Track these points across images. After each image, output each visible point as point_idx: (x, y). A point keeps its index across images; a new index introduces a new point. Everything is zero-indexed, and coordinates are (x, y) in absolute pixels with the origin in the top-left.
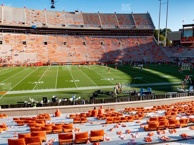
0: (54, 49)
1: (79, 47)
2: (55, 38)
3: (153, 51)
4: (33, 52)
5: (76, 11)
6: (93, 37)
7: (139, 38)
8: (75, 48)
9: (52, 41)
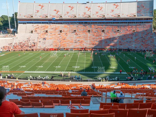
0: (65, 36)
1: (84, 34)
2: (69, 26)
3: (144, 39)
4: (51, 39)
5: (87, 2)
6: (98, 25)
7: (138, 25)
8: (81, 35)
9: (66, 30)
